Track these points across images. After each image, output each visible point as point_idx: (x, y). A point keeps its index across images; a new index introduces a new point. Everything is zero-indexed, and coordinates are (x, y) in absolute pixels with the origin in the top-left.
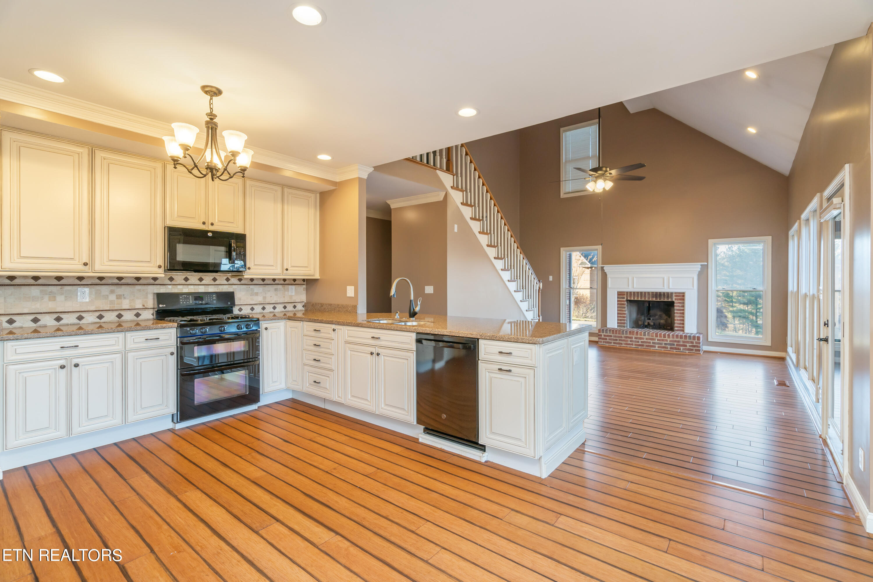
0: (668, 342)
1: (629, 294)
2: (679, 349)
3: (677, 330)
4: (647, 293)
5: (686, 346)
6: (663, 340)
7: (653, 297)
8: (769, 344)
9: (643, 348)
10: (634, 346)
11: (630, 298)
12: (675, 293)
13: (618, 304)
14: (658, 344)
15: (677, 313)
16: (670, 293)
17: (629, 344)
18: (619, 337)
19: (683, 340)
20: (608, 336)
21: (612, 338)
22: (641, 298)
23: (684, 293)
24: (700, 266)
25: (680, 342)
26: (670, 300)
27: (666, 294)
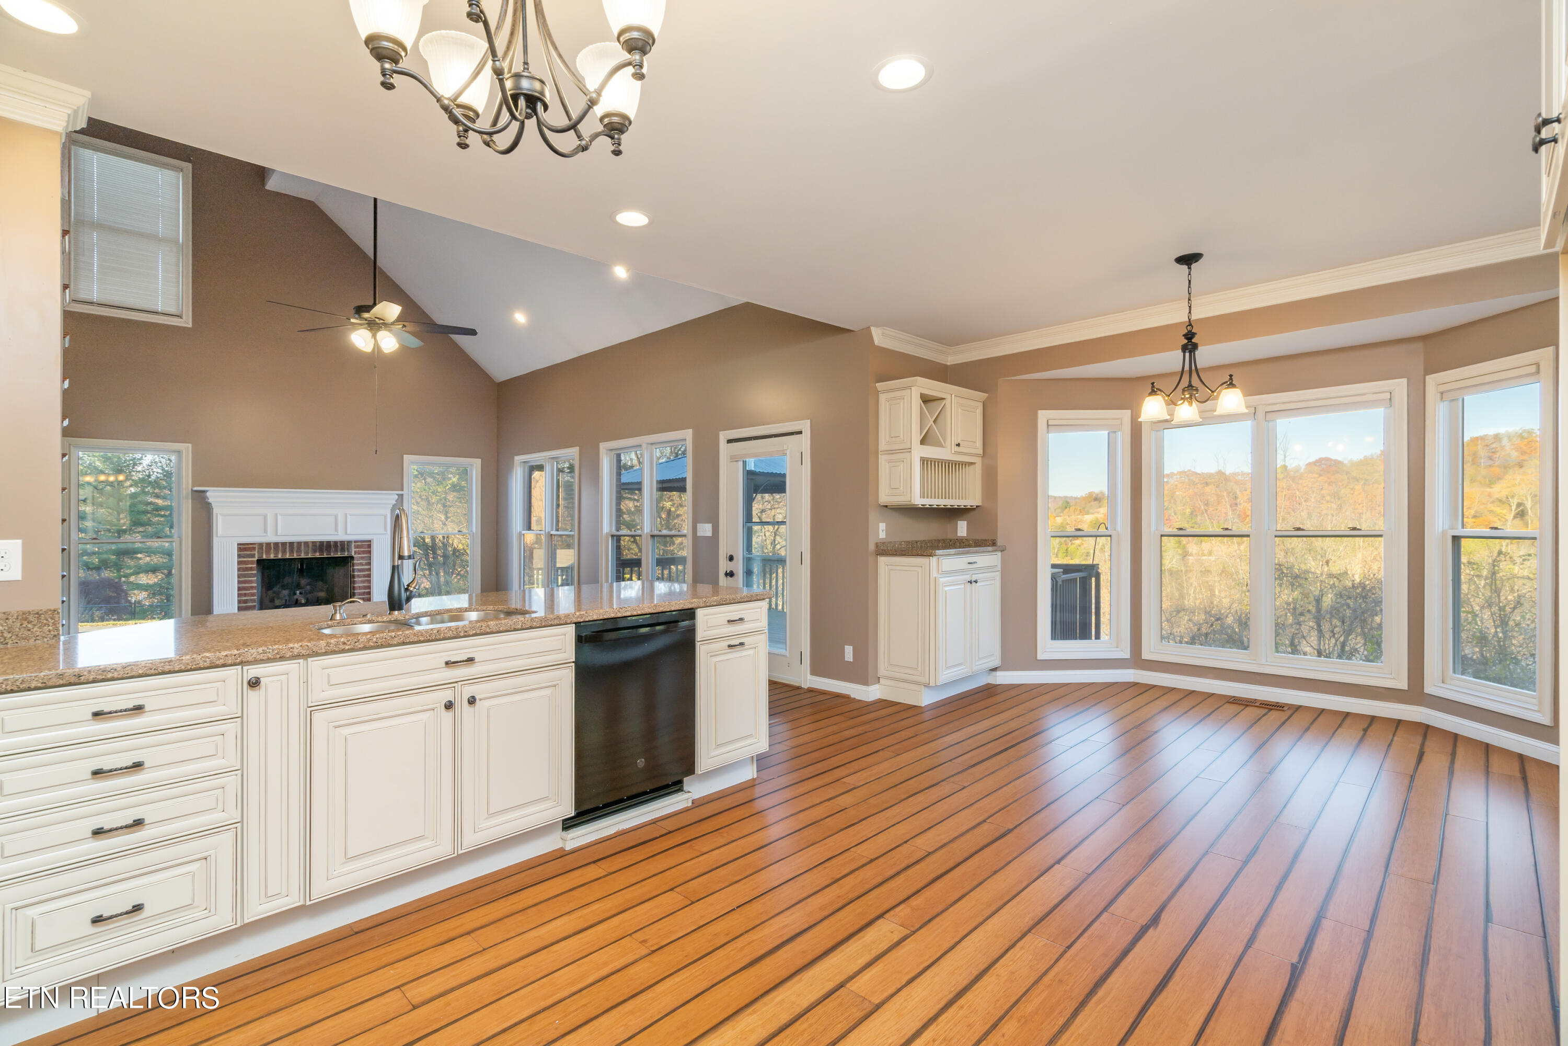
1: (263, 548)
4: (303, 544)
7: (315, 551)
11: (266, 554)
12: (355, 542)
13: (239, 570)
15: (359, 576)
16: (346, 542)
23: (370, 541)
24: (397, 497)
26: (346, 554)
27: (339, 545)
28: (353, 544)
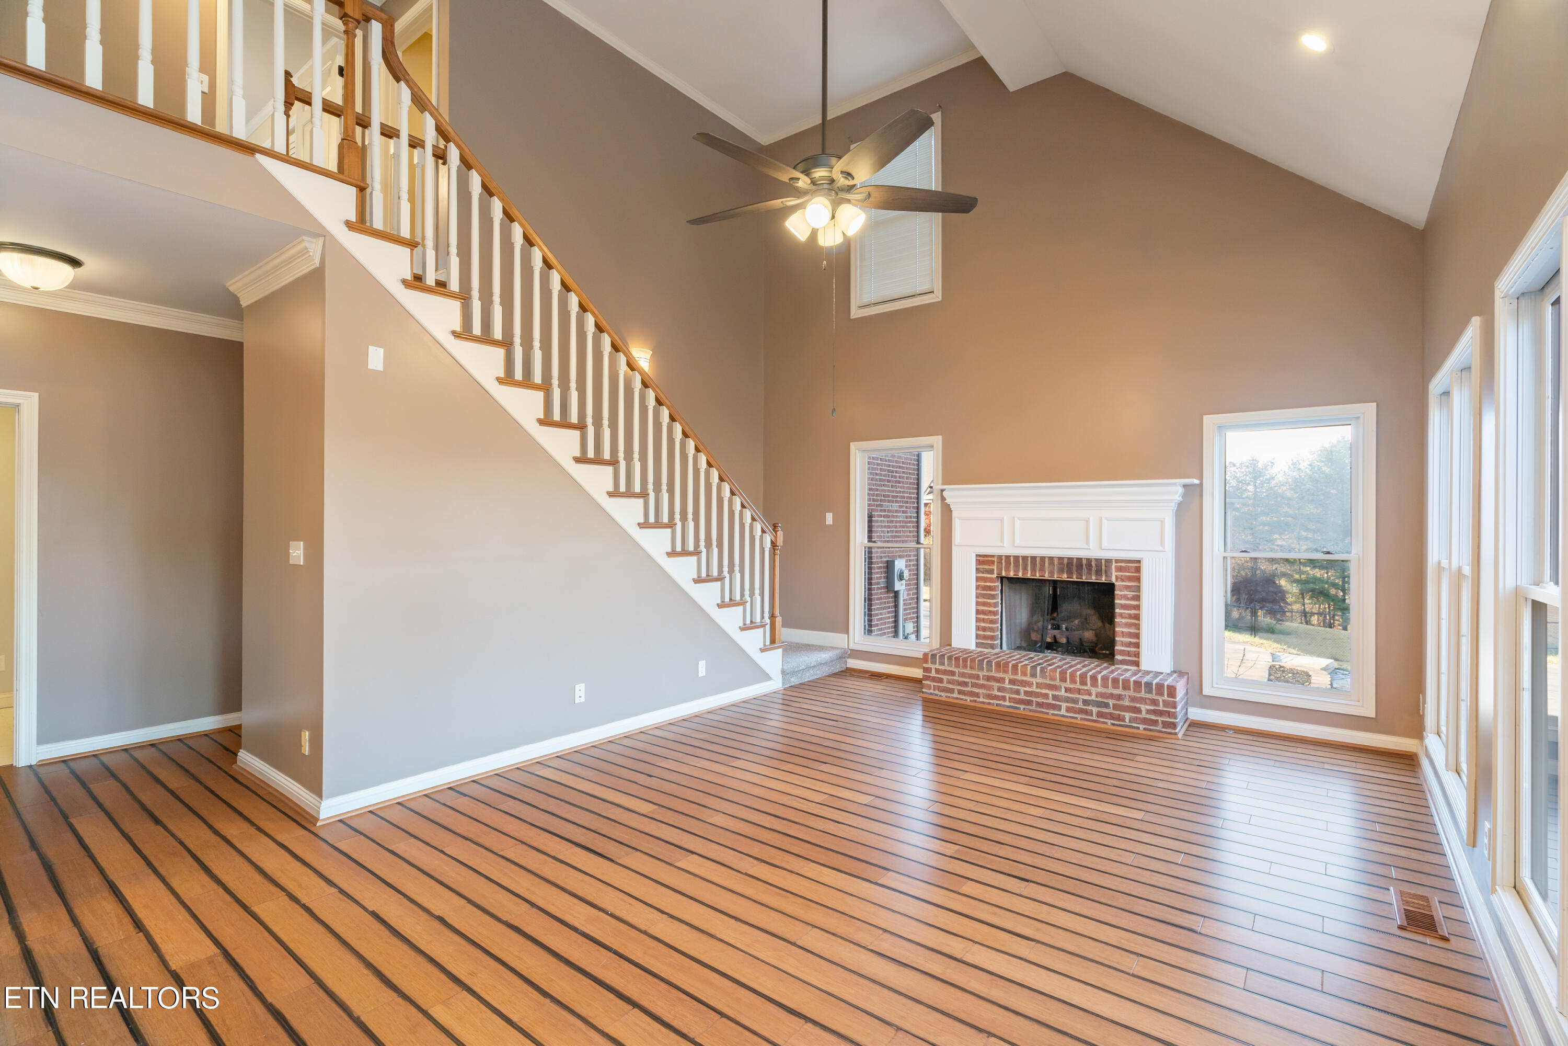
0: (1093, 697)
1: (1003, 562)
2: (1119, 718)
3: (1123, 662)
4: (1047, 560)
5: (1138, 711)
6: (1079, 691)
7: (1061, 571)
8: (1369, 711)
9: (1030, 710)
10: (1007, 703)
11: (1005, 571)
12: (1117, 561)
13: (977, 587)
14: (1067, 700)
15: (1121, 615)
16: (1103, 562)
17: (996, 697)
18: (971, 676)
19: (1131, 693)
20: (945, 672)
21: (956, 678)
22: (1031, 573)
23: (1139, 562)
24: (1180, 490)
25: (1123, 699)
26: (1104, 579)
27: (1093, 564)
28: (1114, 565)
